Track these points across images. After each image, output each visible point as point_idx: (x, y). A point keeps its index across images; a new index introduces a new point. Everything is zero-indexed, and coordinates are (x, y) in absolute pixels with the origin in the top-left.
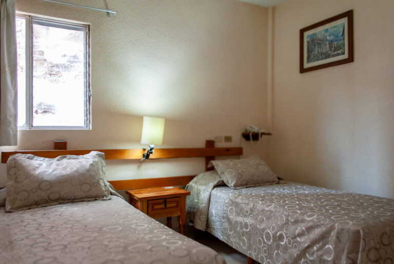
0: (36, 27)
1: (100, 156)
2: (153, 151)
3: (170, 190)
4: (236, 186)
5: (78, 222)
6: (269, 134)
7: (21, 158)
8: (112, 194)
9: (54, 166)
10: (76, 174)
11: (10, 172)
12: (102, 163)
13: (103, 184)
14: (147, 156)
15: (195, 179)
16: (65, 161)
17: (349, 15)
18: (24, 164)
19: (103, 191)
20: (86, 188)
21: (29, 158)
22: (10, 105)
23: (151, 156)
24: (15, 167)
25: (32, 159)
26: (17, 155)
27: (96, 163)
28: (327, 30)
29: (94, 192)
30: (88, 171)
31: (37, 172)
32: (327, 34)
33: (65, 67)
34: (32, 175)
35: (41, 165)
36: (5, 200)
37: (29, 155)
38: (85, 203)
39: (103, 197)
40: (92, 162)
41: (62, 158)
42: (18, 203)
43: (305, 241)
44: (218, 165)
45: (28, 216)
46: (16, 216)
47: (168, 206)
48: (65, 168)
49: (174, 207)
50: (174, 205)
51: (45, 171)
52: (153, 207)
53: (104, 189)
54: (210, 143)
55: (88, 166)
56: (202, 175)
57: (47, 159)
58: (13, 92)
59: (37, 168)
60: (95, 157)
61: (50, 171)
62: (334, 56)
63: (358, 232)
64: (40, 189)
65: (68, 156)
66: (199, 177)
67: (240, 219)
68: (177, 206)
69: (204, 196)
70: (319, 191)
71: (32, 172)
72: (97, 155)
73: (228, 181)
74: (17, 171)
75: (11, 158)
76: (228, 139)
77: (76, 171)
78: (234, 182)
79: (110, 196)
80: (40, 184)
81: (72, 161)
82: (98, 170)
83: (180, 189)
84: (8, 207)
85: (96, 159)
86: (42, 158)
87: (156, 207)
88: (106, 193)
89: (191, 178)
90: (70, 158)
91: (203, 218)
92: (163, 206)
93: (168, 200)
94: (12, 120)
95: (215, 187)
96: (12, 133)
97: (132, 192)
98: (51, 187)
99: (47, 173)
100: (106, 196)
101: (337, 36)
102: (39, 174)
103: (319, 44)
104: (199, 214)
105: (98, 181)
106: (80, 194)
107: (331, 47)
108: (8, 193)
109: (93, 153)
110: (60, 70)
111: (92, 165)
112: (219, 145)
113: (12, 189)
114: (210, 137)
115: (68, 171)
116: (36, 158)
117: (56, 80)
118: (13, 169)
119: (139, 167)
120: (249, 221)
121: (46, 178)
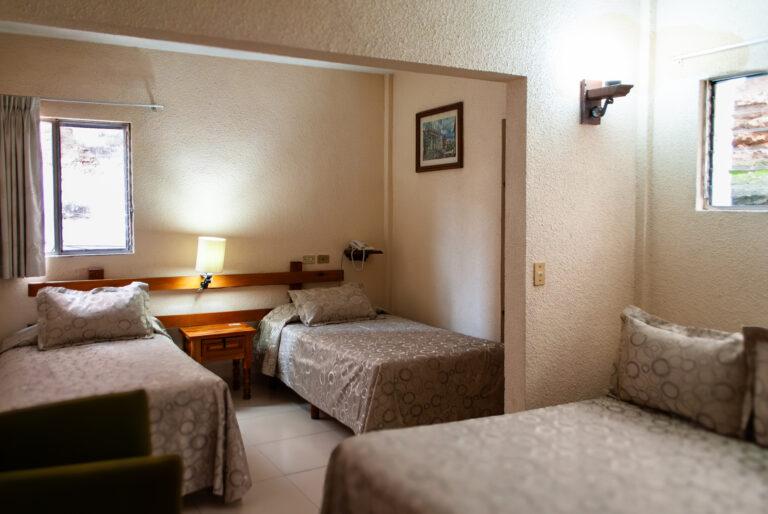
0: (63, 130)
1: (142, 287)
2: (212, 279)
3: (235, 327)
4: (312, 323)
5: (112, 359)
6: (380, 252)
7: (52, 292)
8: (155, 332)
9: (88, 301)
10: (114, 310)
11: (41, 308)
12: (144, 296)
13: (144, 321)
14: (205, 285)
15: (270, 314)
16: (101, 294)
17: (459, 107)
18: (56, 299)
19: (144, 329)
20: (125, 325)
21: (60, 292)
22: (37, 229)
23: (210, 286)
24: (46, 302)
25: (63, 292)
26: (47, 288)
27: (138, 296)
28: (440, 121)
29: (133, 330)
30: (128, 306)
31: (70, 308)
32: (441, 127)
33: (104, 152)
34: (65, 312)
35: (73, 299)
36: (36, 338)
37: (60, 288)
38: (123, 342)
39: (144, 335)
40: (131, 296)
41: (98, 291)
42: (51, 342)
43: (345, 379)
44: (296, 296)
45: (63, 355)
46: (50, 355)
47: (228, 346)
48: (101, 303)
49: (234, 348)
50: (236, 345)
51: (78, 308)
52: (208, 348)
53: (146, 326)
54: (296, 266)
55: (127, 301)
56: (279, 308)
57: (81, 292)
58: (39, 214)
59: (70, 303)
60: (136, 289)
61: (85, 306)
62: (447, 156)
63: (378, 367)
64: (74, 327)
65: (105, 288)
66: (276, 311)
67: (304, 360)
68: (240, 347)
69: (275, 335)
70: (437, 329)
71: (65, 308)
72: (139, 286)
73: (304, 317)
74: (48, 307)
75: (40, 292)
76: (323, 259)
77: (114, 307)
78: (311, 318)
79: (153, 335)
80: (73, 322)
81: (110, 294)
82: (139, 305)
83: (247, 326)
84: (41, 346)
85: (138, 292)
86: (75, 291)
87: (212, 348)
88: (148, 331)
89: (266, 312)
90: (107, 291)
91: (272, 361)
92: (221, 347)
93: (227, 340)
94: (38, 246)
95: (287, 323)
96: (39, 261)
97: (184, 330)
98: (86, 324)
99: (81, 309)
100: (148, 335)
101: (449, 132)
102: (72, 310)
103: (434, 138)
104: (267, 356)
105: (139, 318)
106: (117, 332)
107: (444, 145)
108: (40, 331)
109: (135, 284)
110: (97, 154)
111: (132, 299)
112: (309, 267)
113: (44, 326)
114: (297, 257)
115: (104, 307)
116: (68, 291)
117: (90, 171)
118: (43, 305)
119: (196, 299)
120: (311, 362)
121: (80, 314)
